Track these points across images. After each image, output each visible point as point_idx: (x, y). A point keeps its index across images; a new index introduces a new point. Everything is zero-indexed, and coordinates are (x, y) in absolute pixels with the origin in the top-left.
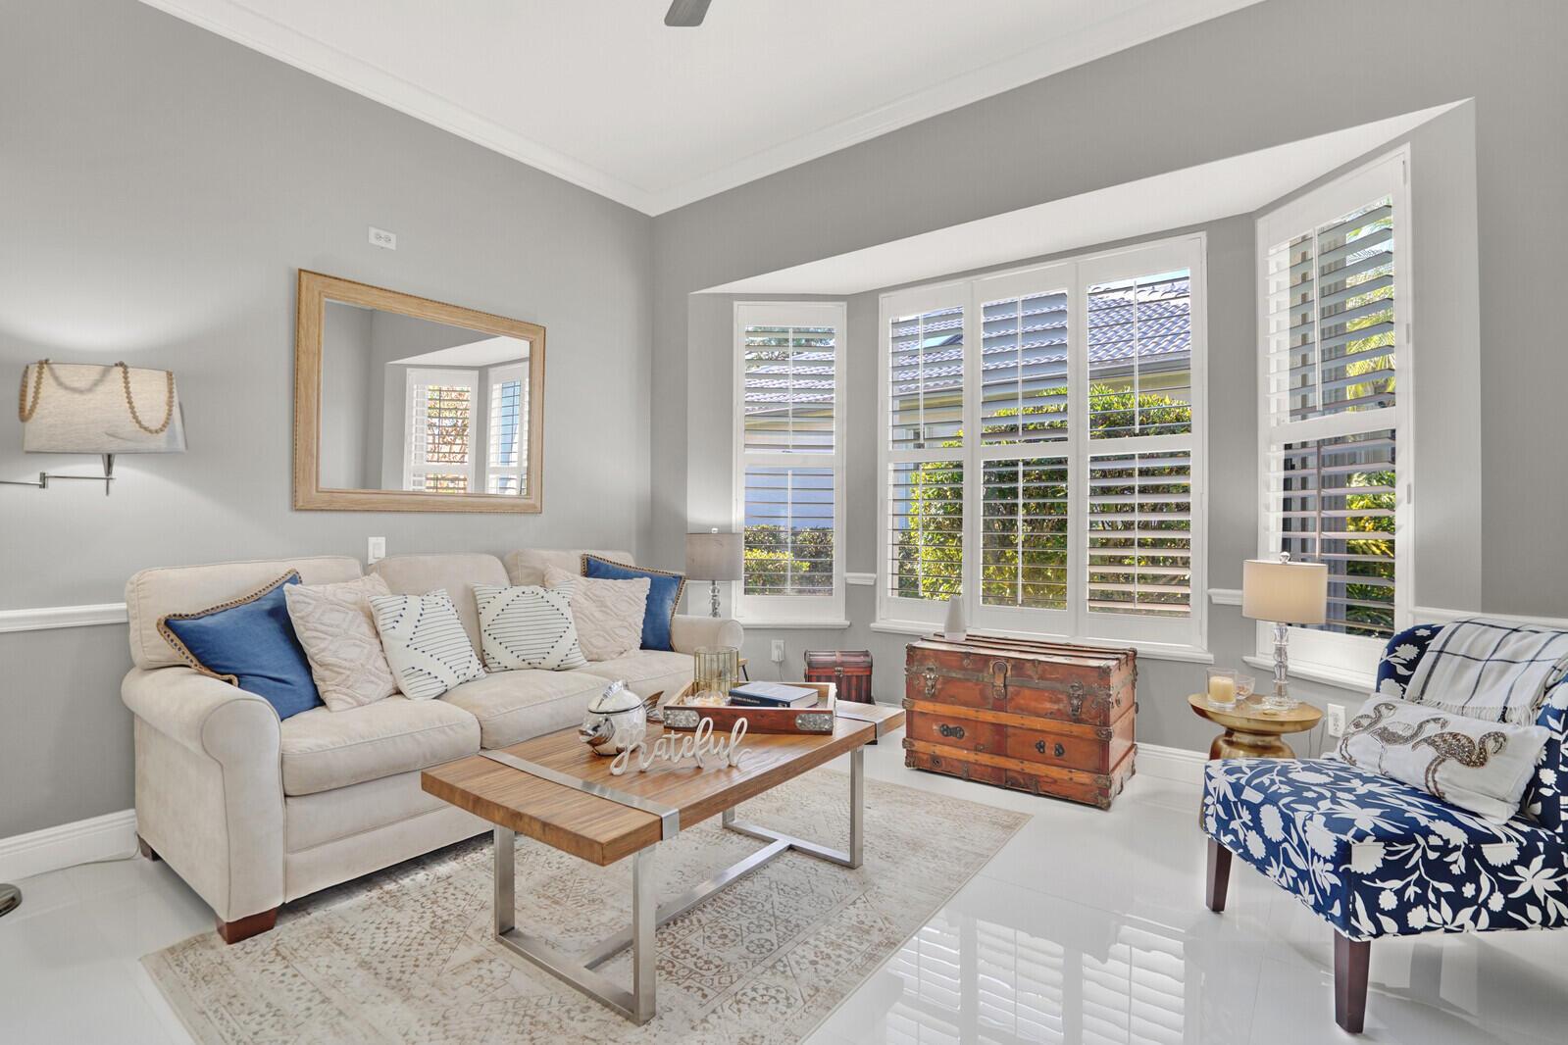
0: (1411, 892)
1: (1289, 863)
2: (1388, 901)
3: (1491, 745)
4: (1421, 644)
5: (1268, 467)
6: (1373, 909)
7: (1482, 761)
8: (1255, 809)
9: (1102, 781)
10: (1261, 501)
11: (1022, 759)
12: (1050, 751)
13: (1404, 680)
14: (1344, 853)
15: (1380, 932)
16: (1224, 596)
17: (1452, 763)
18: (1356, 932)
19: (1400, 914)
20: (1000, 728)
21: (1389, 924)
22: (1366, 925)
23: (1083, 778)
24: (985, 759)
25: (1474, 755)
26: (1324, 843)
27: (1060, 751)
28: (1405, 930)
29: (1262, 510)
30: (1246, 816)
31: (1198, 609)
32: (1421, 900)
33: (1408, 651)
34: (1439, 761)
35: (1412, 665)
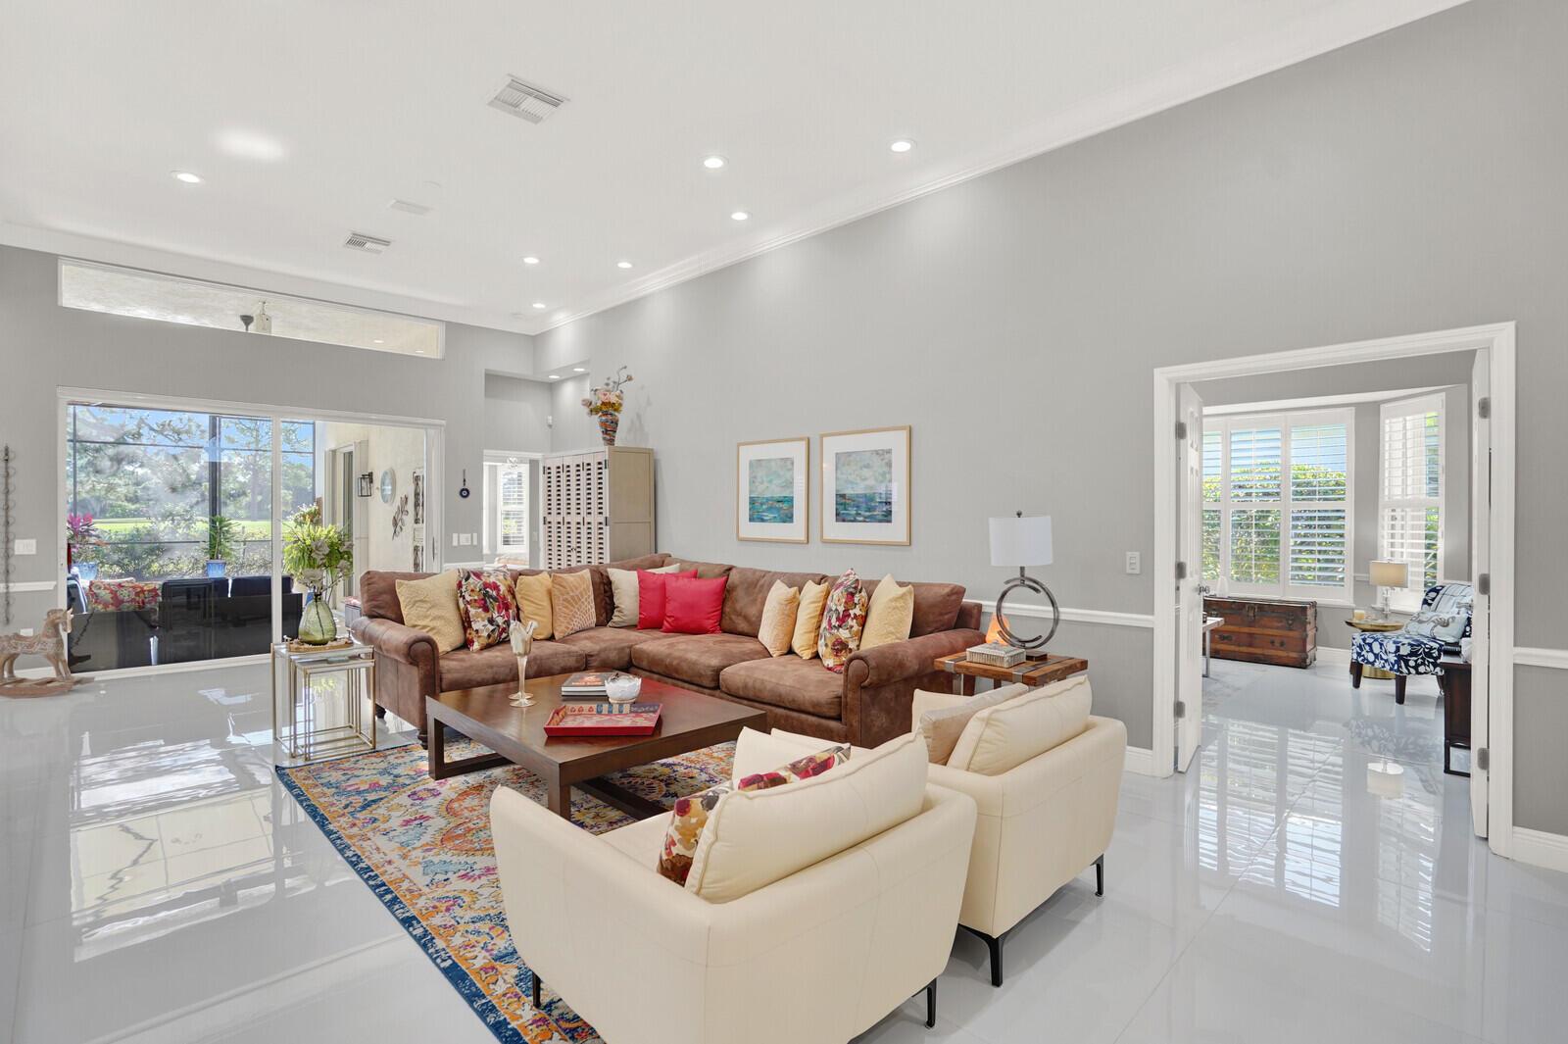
0: (1420, 661)
1: (1382, 659)
2: (1412, 663)
3: (1451, 620)
4: (1437, 592)
5: (1383, 519)
6: (1407, 666)
7: (1448, 625)
8: (1370, 645)
9: (1303, 655)
10: (1379, 535)
11: (1263, 647)
12: (1277, 644)
13: (1430, 605)
14: (1398, 649)
15: (1410, 673)
16: (1362, 576)
17: (1439, 626)
18: (1401, 672)
19: (1416, 667)
20: (1251, 635)
21: (1413, 671)
22: (1405, 670)
23: (1294, 655)
24: (1244, 649)
25: (1445, 624)
26: (1392, 648)
27: (1282, 644)
28: (1418, 673)
29: (1380, 538)
30: (1367, 648)
31: (1349, 583)
32: (1423, 664)
33: (1433, 595)
34: (1435, 626)
35: (1433, 600)
